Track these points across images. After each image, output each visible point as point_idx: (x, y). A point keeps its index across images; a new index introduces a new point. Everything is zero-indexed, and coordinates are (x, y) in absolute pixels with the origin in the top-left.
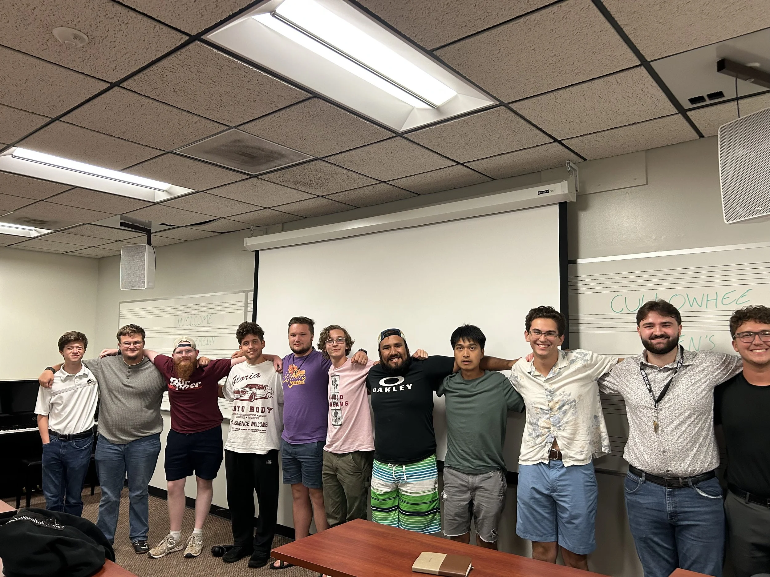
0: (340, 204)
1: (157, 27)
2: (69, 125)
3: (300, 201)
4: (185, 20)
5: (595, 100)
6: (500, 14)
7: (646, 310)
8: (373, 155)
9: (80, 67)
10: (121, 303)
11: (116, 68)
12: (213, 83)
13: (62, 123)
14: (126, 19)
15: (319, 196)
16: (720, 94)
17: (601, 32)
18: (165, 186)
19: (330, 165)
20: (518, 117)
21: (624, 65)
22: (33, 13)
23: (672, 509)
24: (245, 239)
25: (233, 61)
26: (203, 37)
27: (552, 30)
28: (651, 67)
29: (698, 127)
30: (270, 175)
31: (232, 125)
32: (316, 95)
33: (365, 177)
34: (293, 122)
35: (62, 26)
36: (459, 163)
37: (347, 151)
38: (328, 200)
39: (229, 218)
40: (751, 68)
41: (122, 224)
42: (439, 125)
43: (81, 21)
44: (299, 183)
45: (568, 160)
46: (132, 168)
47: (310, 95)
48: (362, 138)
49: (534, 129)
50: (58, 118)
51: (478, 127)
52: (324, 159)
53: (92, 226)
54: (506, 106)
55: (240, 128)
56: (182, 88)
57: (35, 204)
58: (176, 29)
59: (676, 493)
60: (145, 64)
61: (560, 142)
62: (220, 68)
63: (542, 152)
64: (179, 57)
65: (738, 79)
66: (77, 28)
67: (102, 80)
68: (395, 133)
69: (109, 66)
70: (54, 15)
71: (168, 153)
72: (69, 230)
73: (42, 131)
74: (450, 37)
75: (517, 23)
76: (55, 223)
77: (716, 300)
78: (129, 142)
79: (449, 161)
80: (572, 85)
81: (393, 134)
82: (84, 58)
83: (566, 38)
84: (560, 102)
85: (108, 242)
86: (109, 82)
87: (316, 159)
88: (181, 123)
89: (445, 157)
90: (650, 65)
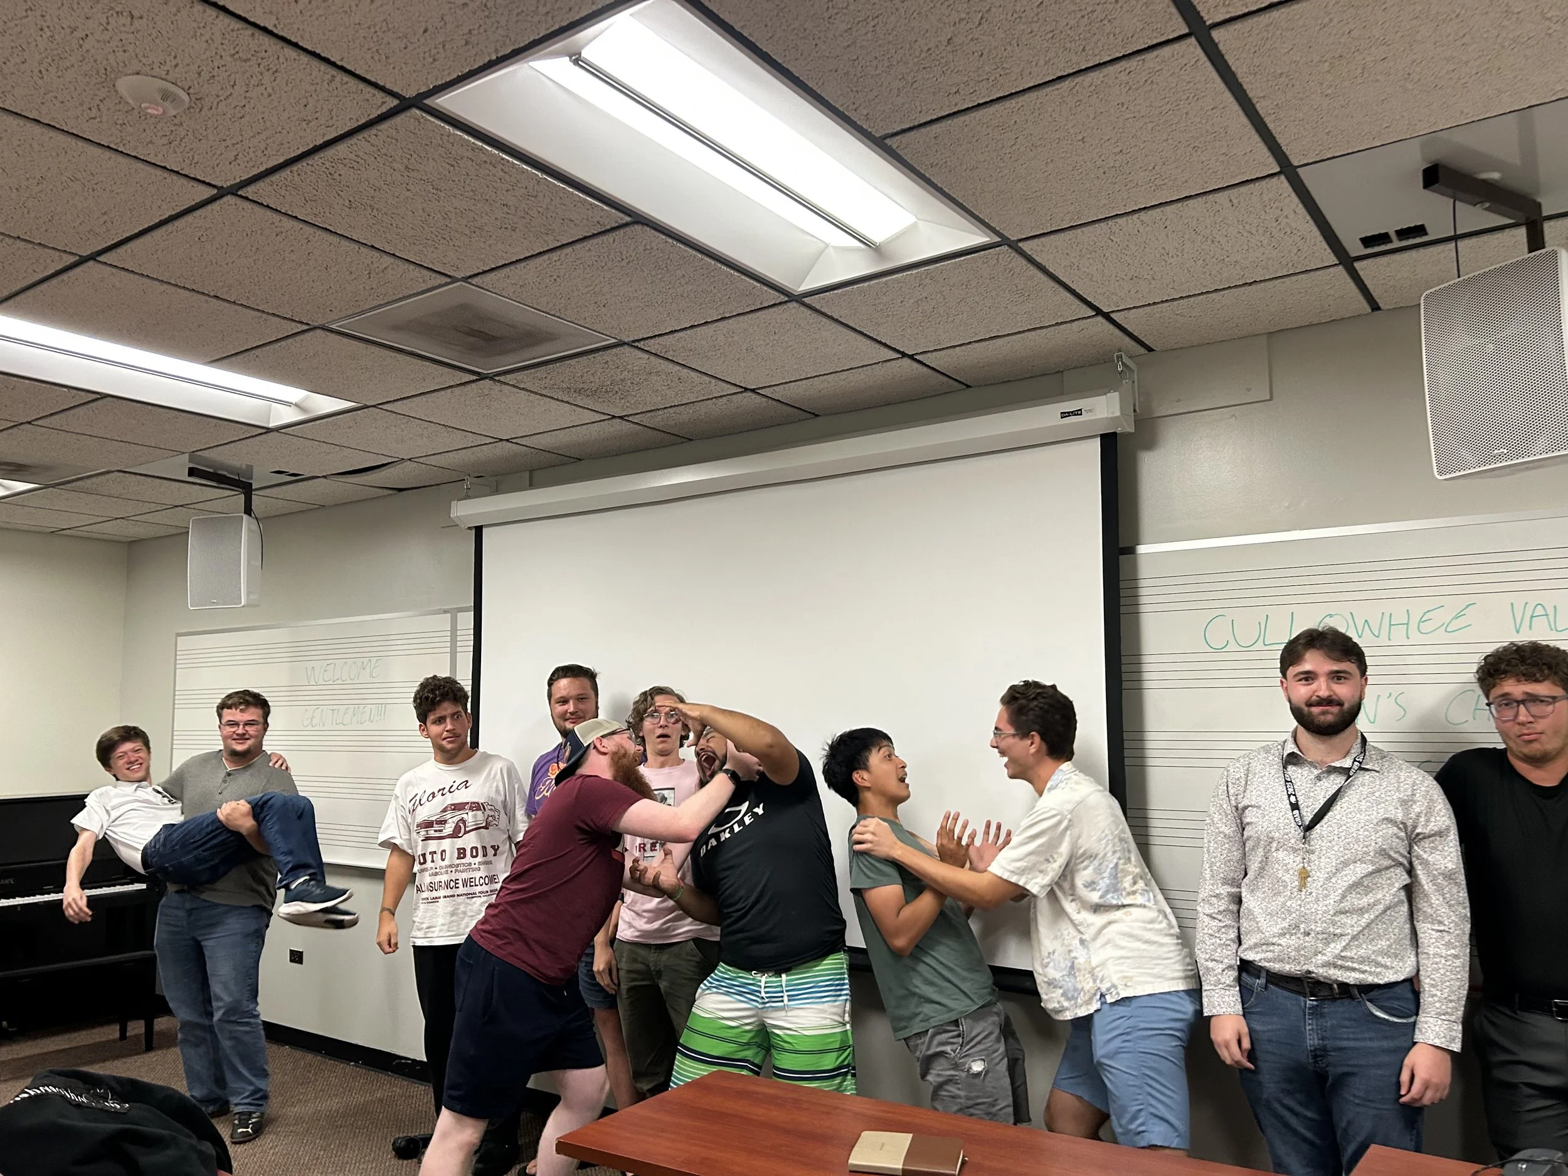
0: (655, 432)
1: (338, 79)
2: (114, 270)
3: (573, 426)
4: (397, 68)
5: (1186, 237)
6: (1027, 72)
7: (1300, 647)
8: (736, 338)
9: (160, 155)
10: (179, 635)
11: (236, 159)
12: (435, 192)
13: (100, 265)
14: (276, 62)
15: (614, 417)
16: (1420, 230)
17: (1214, 111)
18: (295, 394)
19: (646, 356)
20: (1032, 268)
21: (1248, 173)
22: (81, 46)
23: (1316, 1042)
24: (454, 503)
25: (481, 149)
26: (426, 102)
27: (1123, 104)
28: (1298, 176)
29: (1372, 291)
30: (519, 376)
31: (459, 275)
32: (639, 219)
33: (713, 381)
34: (588, 271)
35: (138, 74)
36: (904, 355)
37: (685, 329)
38: (632, 425)
39: (421, 460)
40: (1484, 181)
41: (192, 472)
42: (877, 281)
43: (181, 65)
44: (579, 391)
45: (1120, 350)
46: (233, 359)
47: (628, 219)
48: (719, 303)
49: (1061, 289)
50: (93, 257)
51: (953, 286)
52: (636, 344)
53: (127, 475)
54: (1014, 246)
55: (474, 281)
56: (368, 202)
57: (10, 431)
58: (375, 85)
59: (1325, 1010)
60: (299, 152)
61: (1107, 316)
62: (454, 163)
63: (1071, 335)
64: (373, 139)
65: (1457, 202)
66: (169, 77)
67: (203, 182)
68: (787, 295)
69: (221, 154)
70: (125, 51)
71: (315, 328)
72: (74, 484)
73: (54, 281)
74: (923, 113)
75: (1057, 89)
76: (48, 468)
77: (1407, 624)
78: (236, 307)
79: (886, 350)
80: (1145, 208)
81: (782, 297)
82: (172, 137)
83: (1147, 120)
84: (1118, 240)
85: (153, 507)
86: (214, 186)
87: (621, 344)
88: (353, 269)
89: (880, 342)
90: (1297, 173)
